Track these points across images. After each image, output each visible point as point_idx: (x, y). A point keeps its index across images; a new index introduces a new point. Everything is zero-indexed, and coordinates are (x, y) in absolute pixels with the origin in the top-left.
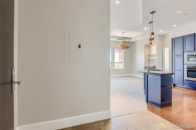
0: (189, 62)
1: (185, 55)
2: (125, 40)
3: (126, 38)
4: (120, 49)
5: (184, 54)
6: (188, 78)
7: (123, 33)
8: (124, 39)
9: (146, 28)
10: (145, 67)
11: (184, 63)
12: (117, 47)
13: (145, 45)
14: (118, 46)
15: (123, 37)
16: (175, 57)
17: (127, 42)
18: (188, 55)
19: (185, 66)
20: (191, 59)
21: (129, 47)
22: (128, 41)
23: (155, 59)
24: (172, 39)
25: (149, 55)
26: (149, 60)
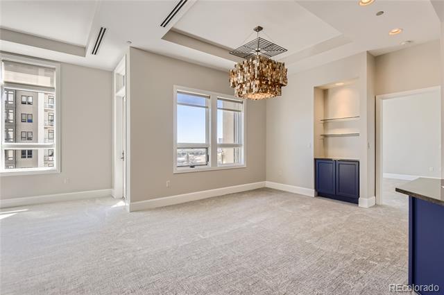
7: (259, 28)
10: (315, 160)
13: (315, 88)
25: (325, 122)
26: (326, 136)
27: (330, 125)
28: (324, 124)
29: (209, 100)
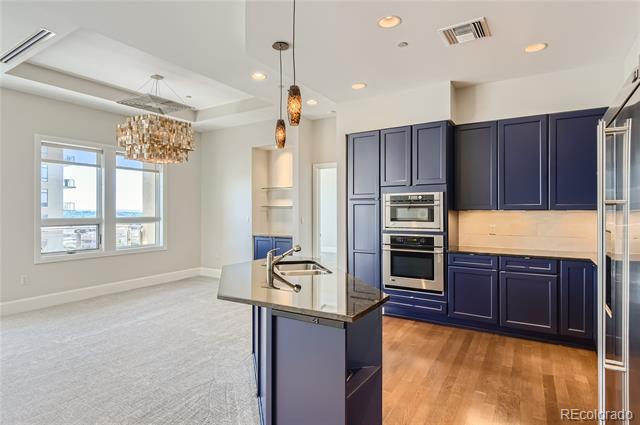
0: (397, 224)
1: (386, 197)
2: (166, 116)
3: (169, 102)
4: (141, 155)
5: (383, 195)
6: (393, 278)
7: (158, 77)
8: (162, 107)
9: (258, 76)
10: (254, 237)
11: (384, 228)
12: (123, 145)
13: (254, 149)
14: (128, 136)
15: (154, 99)
16: (355, 202)
17: (174, 126)
18: (394, 200)
19: (386, 238)
20: (402, 213)
21: (186, 151)
22: (179, 120)
23: (291, 207)
24: (347, 136)
25: (269, 191)
26: (269, 208)
27: (274, 194)
28: (268, 193)
29: (102, 156)
